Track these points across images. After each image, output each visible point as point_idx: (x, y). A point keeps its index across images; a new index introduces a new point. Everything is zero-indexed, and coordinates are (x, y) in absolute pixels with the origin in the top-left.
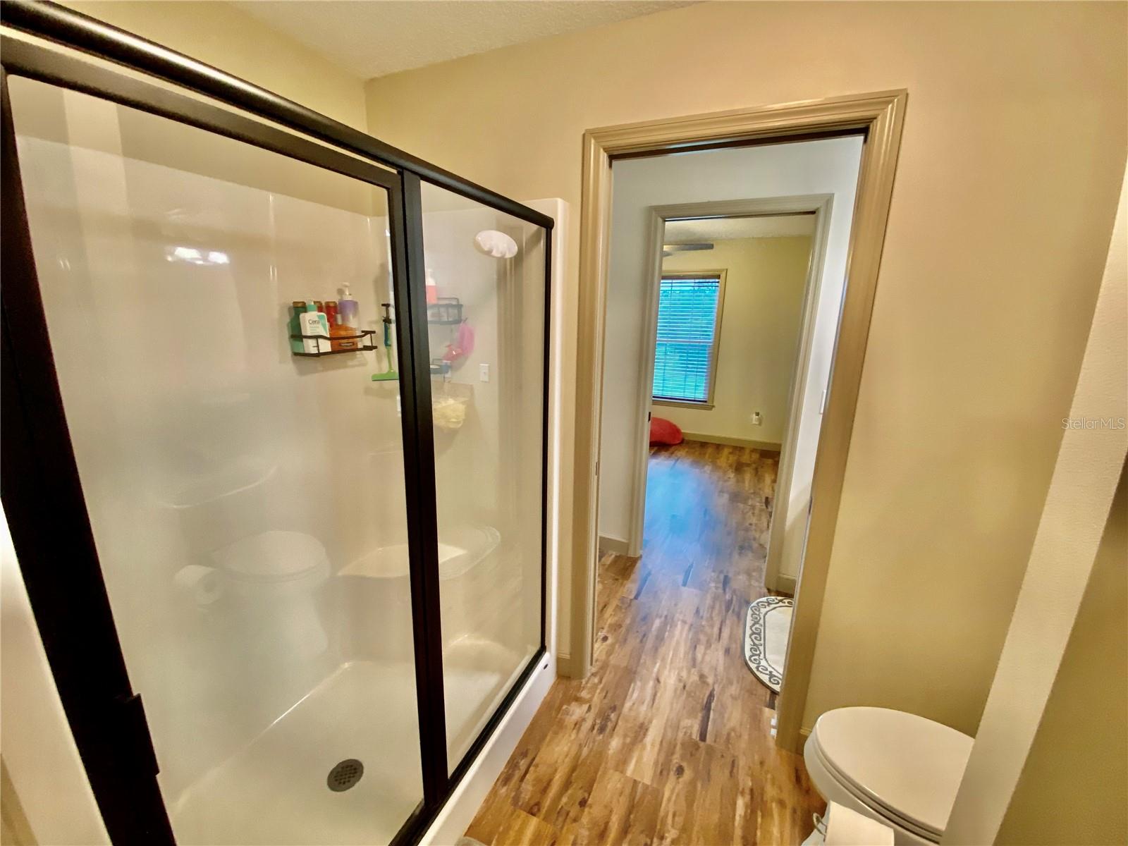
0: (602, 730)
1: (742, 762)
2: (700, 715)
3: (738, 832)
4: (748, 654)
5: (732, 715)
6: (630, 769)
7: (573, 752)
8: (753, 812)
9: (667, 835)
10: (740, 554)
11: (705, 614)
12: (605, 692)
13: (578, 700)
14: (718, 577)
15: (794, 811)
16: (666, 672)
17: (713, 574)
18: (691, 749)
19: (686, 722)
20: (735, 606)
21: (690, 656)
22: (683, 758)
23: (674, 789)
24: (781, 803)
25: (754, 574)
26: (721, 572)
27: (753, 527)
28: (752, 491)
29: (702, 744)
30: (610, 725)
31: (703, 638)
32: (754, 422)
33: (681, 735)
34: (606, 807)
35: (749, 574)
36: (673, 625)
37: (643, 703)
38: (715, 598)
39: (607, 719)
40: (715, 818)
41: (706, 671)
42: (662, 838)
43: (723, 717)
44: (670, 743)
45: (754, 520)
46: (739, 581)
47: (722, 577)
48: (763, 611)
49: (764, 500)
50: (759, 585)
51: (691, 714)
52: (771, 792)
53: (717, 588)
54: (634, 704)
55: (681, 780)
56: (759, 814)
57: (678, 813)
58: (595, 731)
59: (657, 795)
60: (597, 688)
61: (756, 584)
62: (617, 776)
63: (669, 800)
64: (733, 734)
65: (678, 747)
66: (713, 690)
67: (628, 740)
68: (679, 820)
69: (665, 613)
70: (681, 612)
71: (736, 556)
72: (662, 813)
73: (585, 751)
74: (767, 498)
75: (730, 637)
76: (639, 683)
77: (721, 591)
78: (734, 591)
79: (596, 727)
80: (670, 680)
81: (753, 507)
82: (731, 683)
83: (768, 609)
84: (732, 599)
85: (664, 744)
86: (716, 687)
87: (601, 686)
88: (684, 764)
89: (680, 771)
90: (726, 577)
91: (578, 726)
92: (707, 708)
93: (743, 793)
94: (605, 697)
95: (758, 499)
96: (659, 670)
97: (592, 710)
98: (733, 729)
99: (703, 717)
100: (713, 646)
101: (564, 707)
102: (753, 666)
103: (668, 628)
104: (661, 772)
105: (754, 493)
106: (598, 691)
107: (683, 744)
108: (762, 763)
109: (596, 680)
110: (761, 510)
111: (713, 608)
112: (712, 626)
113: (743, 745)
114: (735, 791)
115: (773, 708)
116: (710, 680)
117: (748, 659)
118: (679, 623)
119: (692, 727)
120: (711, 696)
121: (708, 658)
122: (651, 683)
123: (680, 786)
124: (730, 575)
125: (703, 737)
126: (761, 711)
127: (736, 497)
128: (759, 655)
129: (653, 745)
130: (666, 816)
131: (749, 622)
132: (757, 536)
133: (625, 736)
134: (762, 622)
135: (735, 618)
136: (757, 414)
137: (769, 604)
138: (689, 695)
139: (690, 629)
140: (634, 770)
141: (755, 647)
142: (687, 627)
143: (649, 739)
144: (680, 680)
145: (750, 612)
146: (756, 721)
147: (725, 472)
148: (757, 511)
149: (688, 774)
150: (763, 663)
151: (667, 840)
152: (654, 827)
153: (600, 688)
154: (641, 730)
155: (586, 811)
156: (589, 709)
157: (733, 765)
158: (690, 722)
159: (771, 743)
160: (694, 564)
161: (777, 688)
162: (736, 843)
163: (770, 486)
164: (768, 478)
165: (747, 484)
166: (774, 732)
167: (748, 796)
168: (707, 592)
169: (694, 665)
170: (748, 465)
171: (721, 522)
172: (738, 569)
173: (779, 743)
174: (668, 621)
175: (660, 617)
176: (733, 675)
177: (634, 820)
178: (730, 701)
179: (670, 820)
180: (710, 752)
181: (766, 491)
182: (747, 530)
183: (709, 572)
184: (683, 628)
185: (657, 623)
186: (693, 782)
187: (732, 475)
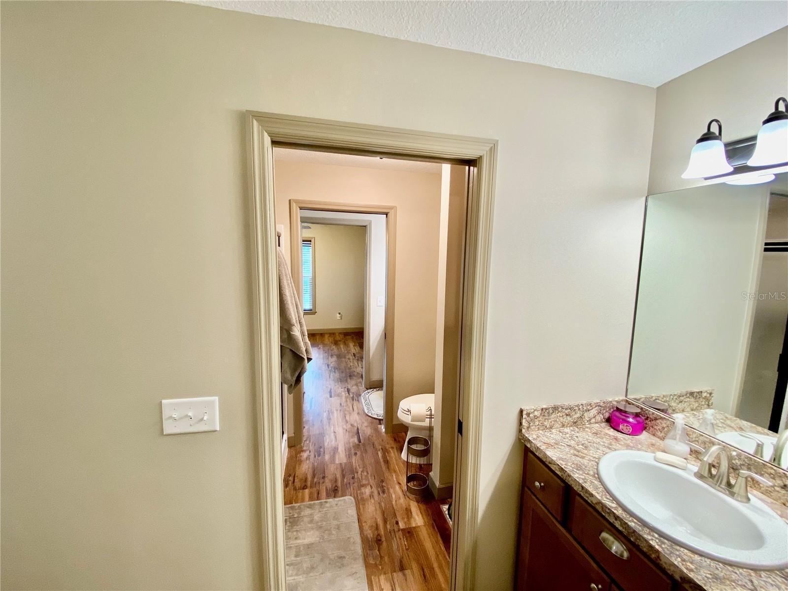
0: (319, 455)
1: (376, 443)
2: (356, 436)
3: (382, 460)
4: (366, 411)
5: (366, 431)
6: (337, 462)
7: (310, 466)
8: (384, 454)
9: (358, 471)
10: (350, 379)
11: (344, 404)
13: (303, 451)
14: (344, 390)
15: (397, 448)
16: (337, 429)
17: (342, 390)
18: (357, 446)
19: (352, 440)
20: (356, 397)
21: (344, 420)
22: (355, 450)
23: (356, 459)
24: (392, 448)
25: (359, 384)
26: (345, 388)
27: (352, 367)
28: (346, 352)
29: (360, 444)
30: (322, 453)
31: (346, 412)
32: (338, 318)
33: (351, 444)
34: (333, 475)
35: (357, 385)
36: (332, 413)
37: (332, 441)
38: (346, 398)
39: (320, 451)
40: (373, 460)
41: (353, 423)
42: (357, 473)
43: (365, 433)
44: (348, 448)
45: (352, 364)
46: (354, 389)
47: (346, 389)
48: (367, 396)
49: (353, 354)
50: (363, 387)
51: (352, 437)
52: (388, 446)
53: (345, 394)
54: (328, 443)
55: (357, 456)
56: (387, 453)
57: (360, 464)
59: (351, 463)
60: (309, 445)
61: (361, 388)
62: (333, 465)
63: (355, 463)
64: (370, 437)
65: (352, 448)
67: (332, 454)
68: (361, 466)
69: (327, 410)
70: (334, 408)
71: (349, 380)
72: (354, 467)
73: (316, 464)
74: (354, 354)
75: (358, 408)
76: (327, 436)
77: (348, 394)
78: (353, 393)
79: (316, 456)
80: (340, 431)
81: (349, 359)
82: (363, 423)
83: (369, 395)
84: (353, 396)
85: (346, 449)
86: (358, 426)
88: (357, 451)
89: (356, 454)
90: (348, 389)
91: (308, 459)
92: (358, 433)
93: (379, 450)
94: (315, 446)
95: (350, 355)
96: (333, 429)
98: (370, 435)
99: (358, 437)
100: (352, 414)
101: (298, 455)
102: (370, 415)
104: (349, 457)
106: (311, 445)
107: (353, 446)
108: (383, 441)
109: (308, 442)
110: (353, 359)
111: (347, 401)
112: (349, 408)
113: (375, 438)
114: (377, 451)
115: (381, 424)
116: (356, 425)
117: (367, 413)
118: (335, 411)
119: (354, 441)
120: (358, 429)
121: (351, 419)
122: (332, 434)
124: (349, 388)
125: (360, 441)
126: (377, 427)
127: (339, 357)
128: (371, 410)
129: (342, 451)
130: (356, 466)
131: (363, 401)
132: (355, 370)
133: (330, 453)
134: (368, 400)
135: (357, 402)
136: (340, 314)
137: (369, 393)
138: (349, 432)
141: (368, 409)
142: (339, 411)
143: (340, 450)
144: (344, 429)
145: (362, 398)
146: (377, 430)
147: (330, 347)
148: (351, 360)
149: (359, 453)
150: (373, 412)
151: (360, 473)
152: (353, 471)
153: (311, 443)
154: (335, 450)
155: (326, 479)
156: (310, 452)
157: (373, 445)
158: (353, 440)
159: (384, 434)
160: (332, 388)
161: (381, 418)
162: (382, 463)
163: (353, 348)
164: (351, 345)
165: (343, 349)
166: (384, 430)
167: (381, 450)
168: (342, 396)
169: (347, 422)
170: (340, 341)
171: (337, 368)
172: (352, 385)
173: (386, 432)
174: (330, 412)
175: (326, 412)
176: (363, 420)
177: (345, 473)
178: (365, 428)
179: (358, 467)
180: (364, 445)
181: (353, 351)
182: (350, 369)
183: (340, 389)
184: (337, 412)
185: (325, 415)
186: (362, 455)
187: (334, 347)
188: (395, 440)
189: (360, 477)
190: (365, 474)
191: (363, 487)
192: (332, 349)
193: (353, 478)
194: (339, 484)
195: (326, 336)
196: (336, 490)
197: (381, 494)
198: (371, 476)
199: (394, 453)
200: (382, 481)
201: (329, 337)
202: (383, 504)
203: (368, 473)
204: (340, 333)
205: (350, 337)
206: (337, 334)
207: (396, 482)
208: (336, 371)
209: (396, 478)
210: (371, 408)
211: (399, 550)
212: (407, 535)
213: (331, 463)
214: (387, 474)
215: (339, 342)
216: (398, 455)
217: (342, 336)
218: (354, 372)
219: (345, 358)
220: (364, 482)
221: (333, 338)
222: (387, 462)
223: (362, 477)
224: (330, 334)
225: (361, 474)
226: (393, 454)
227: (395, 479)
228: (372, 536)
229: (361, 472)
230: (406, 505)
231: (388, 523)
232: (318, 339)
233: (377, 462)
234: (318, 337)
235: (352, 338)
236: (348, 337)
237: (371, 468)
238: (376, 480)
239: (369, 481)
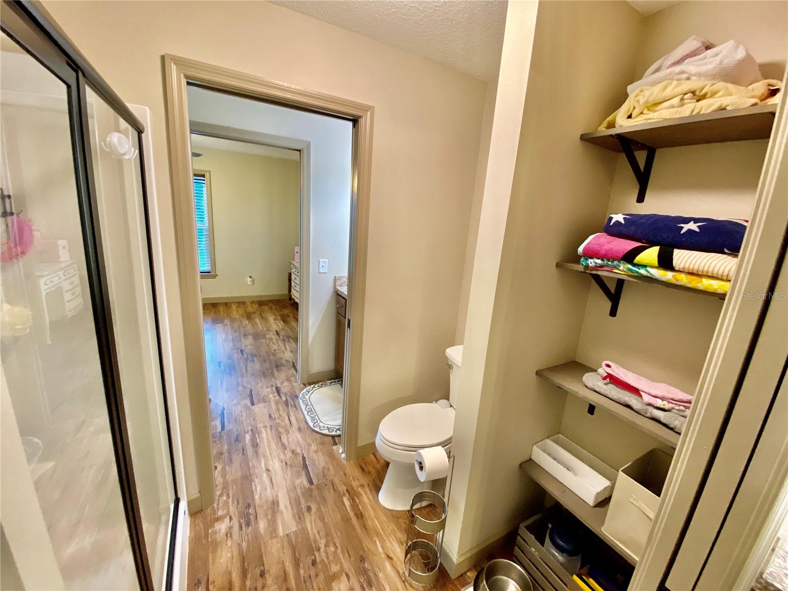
0: (248, 524)
1: (336, 481)
2: (303, 473)
3: (352, 514)
4: (311, 424)
5: (318, 461)
6: (281, 532)
7: (236, 553)
8: (353, 500)
9: (320, 546)
10: (278, 371)
11: (275, 415)
12: (235, 500)
13: (218, 519)
14: (272, 390)
15: (369, 485)
16: (271, 462)
17: (268, 390)
18: (308, 493)
19: (298, 482)
20: (291, 401)
21: (280, 444)
22: (306, 501)
23: (311, 520)
24: (362, 486)
25: (292, 379)
26: (272, 386)
27: (277, 351)
28: (265, 329)
29: (312, 487)
30: (252, 517)
31: (281, 430)
32: (249, 283)
33: (299, 491)
34: (278, 563)
35: (288, 380)
36: (259, 433)
37: (266, 489)
38: (277, 403)
39: (248, 514)
40: (339, 517)
41: (293, 447)
42: (319, 550)
43: (316, 465)
44: (295, 499)
45: (276, 348)
46: (285, 388)
47: (274, 388)
48: (307, 397)
49: (275, 333)
51: (298, 475)
52: (355, 484)
53: (275, 397)
54: (261, 494)
55: (312, 513)
56: (356, 498)
57: (320, 530)
58: (244, 528)
59: (304, 531)
60: (228, 503)
61: (296, 384)
62: (274, 541)
63: (312, 528)
64: (325, 470)
65: (301, 497)
66: (303, 455)
67: (270, 517)
68: (322, 533)
70: (260, 423)
71: (276, 373)
72: (312, 537)
73: (244, 545)
75: (297, 420)
76: (256, 480)
77: (278, 397)
78: (286, 394)
79: (243, 525)
80: (276, 465)
81: (271, 339)
82: (309, 445)
83: (309, 395)
84: (287, 399)
85: (293, 502)
86: (303, 452)
88: (309, 504)
89: (309, 509)
90: (277, 388)
91: (229, 535)
92: (305, 466)
93: (344, 495)
94: (238, 504)
95: (271, 333)
96: (265, 465)
97: (233, 517)
98: (324, 468)
99: (306, 475)
100: (290, 432)
101: (210, 531)
102: (317, 429)
103: (257, 436)
104: (300, 519)
105: (267, 330)
106: (230, 503)
107: (302, 495)
108: (345, 475)
109: (225, 498)
110: (276, 339)
111: (278, 410)
112: (284, 420)
113: (332, 472)
114: (340, 496)
115: (336, 444)
116: (299, 451)
117: (312, 427)
118: (262, 429)
119: (302, 482)
120: (304, 458)
121: (291, 440)
122: (265, 475)
123: (313, 517)
124: (279, 385)
125: (311, 483)
126: (332, 450)
127: (257, 337)
128: (317, 422)
129: (286, 508)
130: (315, 536)
131: (303, 407)
132: (282, 356)
133: (266, 515)
134: (309, 404)
135: (294, 409)
136: (251, 277)
137: (308, 391)
138: (291, 466)
139: (271, 429)
140: (283, 531)
141: (313, 419)
142: (268, 429)
143: (282, 506)
144: (282, 462)
145: (301, 401)
146: (332, 456)
148: (274, 341)
149: (314, 508)
150: (321, 424)
151: (323, 549)
152: (313, 549)
153: (230, 500)
154: (274, 504)
155: (267, 576)
156: (231, 518)
157: (333, 485)
158: (300, 481)
159: (344, 462)
160: (253, 389)
161: (334, 433)
162: (354, 520)
163: (274, 323)
164: (271, 318)
165: (260, 326)
166: (343, 455)
167: (347, 495)
168: (270, 402)
169: (285, 448)
170: (254, 313)
171: (256, 356)
172: (280, 379)
173: (348, 458)
174: (255, 432)
175: (248, 432)
176: (309, 441)
177: (300, 554)
178: (315, 455)
179: (317, 537)
180: (319, 487)
181: (274, 327)
182: (274, 354)
183: (264, 389)
184: (266, 431)
185: (248, 437)
186: (319, 509)
187: (247, 322)
188: (363, 470)
189: (325, 560)
190: (333, 549)
191: (334, 579)
192: (244, 325)
193: (314, 563)
194: (293, 583)
195: (234, 307)
198: (342, 552)
199: (366, 493)
200: (363, 560)
201: (237, 307)
203: (336, 547)
204: (252, 302)
205: (267, 308)
206: (248, 304)
207: (383, 556)
208: (255, 359)
209: (383, 548)
210: (316, 417)
213: (272, 538)
214: (366, 543)
215: (253, 315)
216: (374, 497)
217: (256, 306)
218: (282, 358)
219: (264, 337)
220: (335, 568)
221: (243, 309)
222: (360, 516)
223: (328, 558)
224: (239, 303)
225: (327, 553)
226: (365, 497)
227: (380, 550)
229: (325, 545)
232: (222, 313)
233: (346, 520)
234: (221, 308)
235: (271, 308)
236: (263, 307)
237: (339, 534)
238: (352, 559)
239: (341, 563)
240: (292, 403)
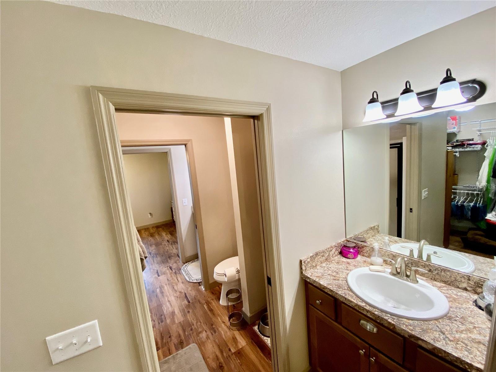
0: (162, 322)
1: (201, 300)
2: (185, 299)
3: (208, 310)
4: (188, 280)
5: (192, 293)
6: (177, 322)
7: (158, 332)
9: (194, 323)
10: (170, 259)
11: (170, 279)
12: (156, 315)
14: (168, 268)
16: (170, 298)
17: (165, 269)
18: (188, 306)
19: (183, 303)
21: (174, 290)
22: (187, 310)
23: (190, 316)
24: (213, 299)
25: (177, 262)
26: (168, 267)
27: (169, 250)
28: (161, 240)
29: (190, 304)
30: (164, 319)
31: (173, 284)
32: (149, 217)
33: (184, 306)
34: (176, 332)
35: (176, 262)
36: (163, 287)
37: (169, 308)
38: (171, 274)
39: (162, 319)
40: (202, 313)
41: (180, 290)
42: (193, 325)
43: (191, 295)
44: (182, 310)
45: (168, 248)
46: (174, 266)
47: (169, 268)
48: (185, 268)
49: (167, 241)
50: (181, 263)
51: (183, 300)
52: (209, 299)
53: (169, 271)
54: (166, 310)
56: (209, 304)
57: (194, 318)
58: (160, 323)
59: (187, 320)
61: (180, 264)
62: (174, 326)
63: (190, 318)
64: (195, 297)
65: (185, 308)
66: (185, 292)
67: (171, 318)
69: (159, 286)
70: (163, 283)
71: (169, 261)
72: (190, 321)
73: (161, 329)
74: (167, 240)
75: (181, 279)
76: (164, 306)
77: (171, 271)
78: (175, 269)
80: (172, 299)
81: (165, 245)
82: (188, 288)
83: (186, 267)
84: (175, 271)
85: (181, 311)
86: (185, 291)
87: (153, 314)
88: (189, 310)
89: (189, 312)
90: (170, 267)
91: (154, 328)
92: (186, 297)
93: (204, 304)
95: (165, 242)
96: (167, 299)
98: (195, 296)
99: (187, 300)
100: (178, 284)
102: (191, 281)
103: (162, 289)
104: (184, 316)
105: (162, 241)
107: (186, 307)
108: (205, 297)
110: (168, 244)
111: (171, 276)
112: (175, 280)
113: (199, 296)
114: (202, 305)
115: (201, 286)
116: (183, 291)
117: (189, 280)
118: (165, 286)
120: (185, 294)
121: (178, 287)
122: (168, 303)
123: (191, 314)
124: (171, 266)
125: (189, 302)
126: (199, 288)
127: (157, 245)
128: (191, 278)
129: (178, 313)
130: (191, 321)
131: (184, 273)
132: (172, 252)
134: (187, 271)
135: (179, 274)
136: (150, 214)
137: (186, 266)
138: (179, 298)
139: (169, 285)
140: (178, 321)
141: (189, 277)
142: (168, 285)
143: (176, 313)
144: (175, 297)
145: (182, 271)
146: (199, 291)
148: (167, 245)
149: (191, 311)
150: (193, 279)
152: (190, 325)
154: (173, 313)
155: (172, 337)
157: (199, 301)
158: (184, 302)
159: (204, 292)
160: (158, 269)
161: (199, 281)
162: (209, 312)
163: (166, 236)
164: (164, 234)
165: (158, 239)
166: (204, 289)
167: (206, 304)
168: (167, 274)
169: (176, 291)
170: (154, 233)
171: (158, 254)
172: (172, 263)
173: (206, 290)
174: (161, 287)
175: (158, 288)
176: (187, 286)
177: (185, 328)
178: (191, 292)
179: (193, 321)
180: (192, 303)
181: (166, 238)
182: (167, 252)
183: (164, 269)
184: (167, 286)
185: (158, 290)
186: (193, 311)
187: (151, 238)
188: (213, 293)
189: (196, 327)
190: (199, 324)
191: (200, 333)
192: (150, 240)
193: (191, 330)
194: (183, 337)
196: (182, 342)
197: (214, 334)
198: (204, 323)
200: (212, 325)
202: (217, 341)
203: (201, 323)
204: (153, 227)
205: (161, 229)
206: (151, 229)
207: (221, 322)
208: (158, 256)
209: (221, 320)
210: (191, 276)
211: (236, 368)
212: (239, 355)
213: (173, 324)
214: (214, 319)
215: (154, 234)
216: (218, 303)
217: (155, 229)
218: (171, 253)
219: (161, 244)
220: (200, 330)
221: (148, 232)
222: (211, 310)
223: (197, 327)
224: (145, 229)
225: (197, 325)
226: (214, 304)
227: (220, 320)
228: (216, 366)
229: (196, 323)
230: (232, 335)
231: (224, 352)
233: (205, 313)
235: (163, 229)
236: (159, 229)
237: (202, 318)
238: (208, 326)
239: (203, 327)
240: (178, 272)
